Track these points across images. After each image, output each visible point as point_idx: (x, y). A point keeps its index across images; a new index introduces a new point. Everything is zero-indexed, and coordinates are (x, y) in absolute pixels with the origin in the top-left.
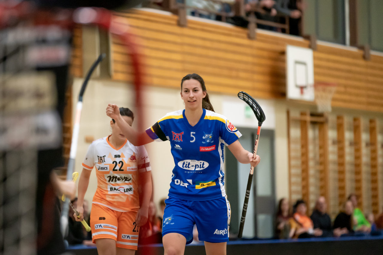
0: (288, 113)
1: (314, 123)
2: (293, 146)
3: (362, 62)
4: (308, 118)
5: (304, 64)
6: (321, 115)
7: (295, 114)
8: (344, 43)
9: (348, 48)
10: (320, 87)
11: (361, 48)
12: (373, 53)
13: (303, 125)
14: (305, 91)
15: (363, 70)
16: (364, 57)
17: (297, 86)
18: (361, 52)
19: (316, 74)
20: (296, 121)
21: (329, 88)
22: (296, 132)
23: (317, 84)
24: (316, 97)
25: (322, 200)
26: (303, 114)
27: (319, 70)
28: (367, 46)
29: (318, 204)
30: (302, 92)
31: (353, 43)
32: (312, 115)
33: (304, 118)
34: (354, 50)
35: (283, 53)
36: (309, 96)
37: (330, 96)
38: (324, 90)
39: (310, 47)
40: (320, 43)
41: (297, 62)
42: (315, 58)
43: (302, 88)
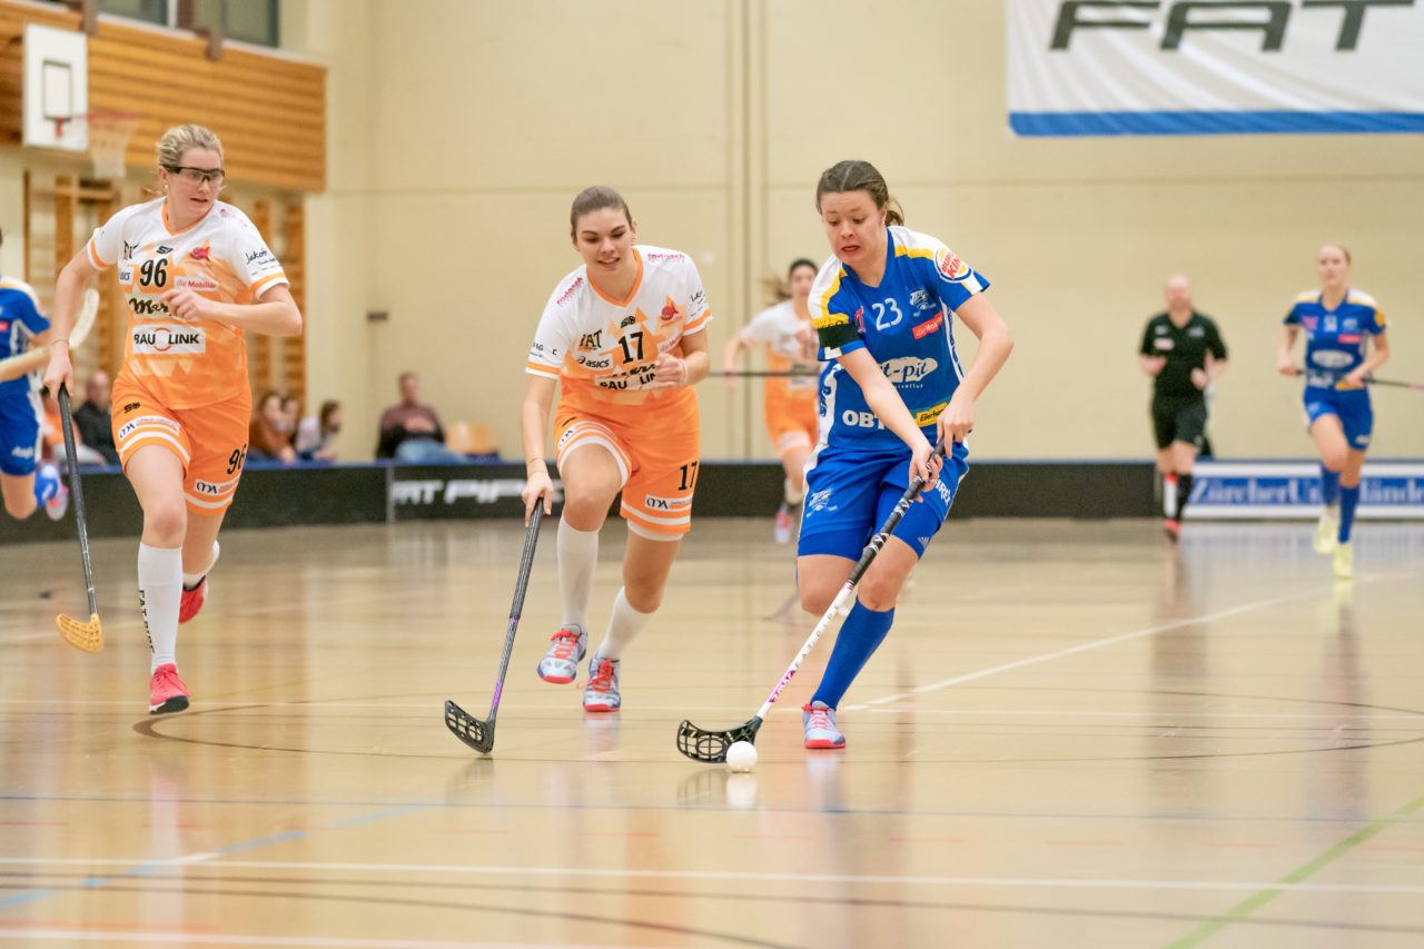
0: (27, 178)
1: (88, 203)
2: (36, 254)
3: (203, 65)
4: (75, 191)
5: (65, 66)
6: (104, 185)
7: (43, 181)
8: (163, 20)
9: (172, 32)
10: (102, 122)
11: (203, 33)
12: (229, 45)
13: (62, 205)
14: (65, 127)
15: (207, 84)
16: (210, 55)
17: (48, 118)
18: (202, 43)
19: (92, 89)
20: (46, 196)
21: (122, 123)
22: (44, 223)
23: (96, 115)
24: (92, 142)
25: (101, 378)
26: (61, 181)
27: (99, 81)
28: (215, 29)
29: (91, 386)
30: (59, 132)
31: (185, 21)
32: (85, 184)
33: (64, 190)
34: (187, 37)
35: (17, 40)
36: (75, 139)
37: (124, 141)
38: (110, 128)
39: (82, 27)
40: (105, 19)
41: (47, 63)
42: (91, 54)
43: (60, 122)
